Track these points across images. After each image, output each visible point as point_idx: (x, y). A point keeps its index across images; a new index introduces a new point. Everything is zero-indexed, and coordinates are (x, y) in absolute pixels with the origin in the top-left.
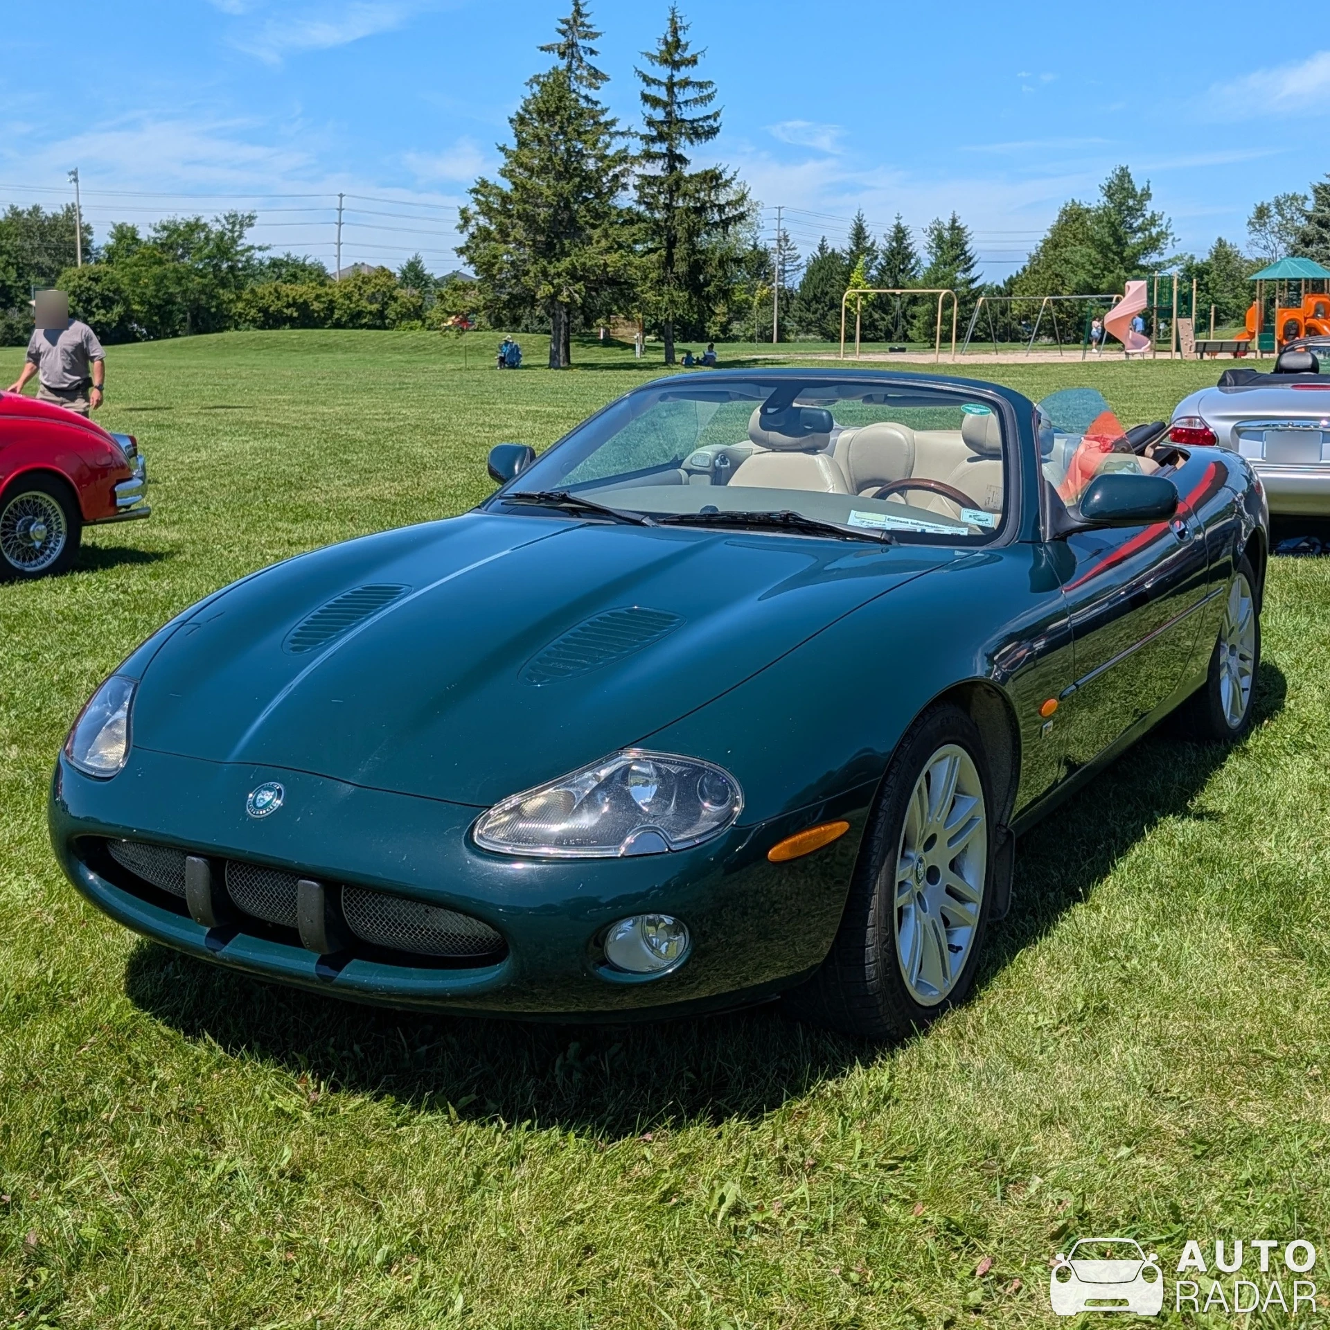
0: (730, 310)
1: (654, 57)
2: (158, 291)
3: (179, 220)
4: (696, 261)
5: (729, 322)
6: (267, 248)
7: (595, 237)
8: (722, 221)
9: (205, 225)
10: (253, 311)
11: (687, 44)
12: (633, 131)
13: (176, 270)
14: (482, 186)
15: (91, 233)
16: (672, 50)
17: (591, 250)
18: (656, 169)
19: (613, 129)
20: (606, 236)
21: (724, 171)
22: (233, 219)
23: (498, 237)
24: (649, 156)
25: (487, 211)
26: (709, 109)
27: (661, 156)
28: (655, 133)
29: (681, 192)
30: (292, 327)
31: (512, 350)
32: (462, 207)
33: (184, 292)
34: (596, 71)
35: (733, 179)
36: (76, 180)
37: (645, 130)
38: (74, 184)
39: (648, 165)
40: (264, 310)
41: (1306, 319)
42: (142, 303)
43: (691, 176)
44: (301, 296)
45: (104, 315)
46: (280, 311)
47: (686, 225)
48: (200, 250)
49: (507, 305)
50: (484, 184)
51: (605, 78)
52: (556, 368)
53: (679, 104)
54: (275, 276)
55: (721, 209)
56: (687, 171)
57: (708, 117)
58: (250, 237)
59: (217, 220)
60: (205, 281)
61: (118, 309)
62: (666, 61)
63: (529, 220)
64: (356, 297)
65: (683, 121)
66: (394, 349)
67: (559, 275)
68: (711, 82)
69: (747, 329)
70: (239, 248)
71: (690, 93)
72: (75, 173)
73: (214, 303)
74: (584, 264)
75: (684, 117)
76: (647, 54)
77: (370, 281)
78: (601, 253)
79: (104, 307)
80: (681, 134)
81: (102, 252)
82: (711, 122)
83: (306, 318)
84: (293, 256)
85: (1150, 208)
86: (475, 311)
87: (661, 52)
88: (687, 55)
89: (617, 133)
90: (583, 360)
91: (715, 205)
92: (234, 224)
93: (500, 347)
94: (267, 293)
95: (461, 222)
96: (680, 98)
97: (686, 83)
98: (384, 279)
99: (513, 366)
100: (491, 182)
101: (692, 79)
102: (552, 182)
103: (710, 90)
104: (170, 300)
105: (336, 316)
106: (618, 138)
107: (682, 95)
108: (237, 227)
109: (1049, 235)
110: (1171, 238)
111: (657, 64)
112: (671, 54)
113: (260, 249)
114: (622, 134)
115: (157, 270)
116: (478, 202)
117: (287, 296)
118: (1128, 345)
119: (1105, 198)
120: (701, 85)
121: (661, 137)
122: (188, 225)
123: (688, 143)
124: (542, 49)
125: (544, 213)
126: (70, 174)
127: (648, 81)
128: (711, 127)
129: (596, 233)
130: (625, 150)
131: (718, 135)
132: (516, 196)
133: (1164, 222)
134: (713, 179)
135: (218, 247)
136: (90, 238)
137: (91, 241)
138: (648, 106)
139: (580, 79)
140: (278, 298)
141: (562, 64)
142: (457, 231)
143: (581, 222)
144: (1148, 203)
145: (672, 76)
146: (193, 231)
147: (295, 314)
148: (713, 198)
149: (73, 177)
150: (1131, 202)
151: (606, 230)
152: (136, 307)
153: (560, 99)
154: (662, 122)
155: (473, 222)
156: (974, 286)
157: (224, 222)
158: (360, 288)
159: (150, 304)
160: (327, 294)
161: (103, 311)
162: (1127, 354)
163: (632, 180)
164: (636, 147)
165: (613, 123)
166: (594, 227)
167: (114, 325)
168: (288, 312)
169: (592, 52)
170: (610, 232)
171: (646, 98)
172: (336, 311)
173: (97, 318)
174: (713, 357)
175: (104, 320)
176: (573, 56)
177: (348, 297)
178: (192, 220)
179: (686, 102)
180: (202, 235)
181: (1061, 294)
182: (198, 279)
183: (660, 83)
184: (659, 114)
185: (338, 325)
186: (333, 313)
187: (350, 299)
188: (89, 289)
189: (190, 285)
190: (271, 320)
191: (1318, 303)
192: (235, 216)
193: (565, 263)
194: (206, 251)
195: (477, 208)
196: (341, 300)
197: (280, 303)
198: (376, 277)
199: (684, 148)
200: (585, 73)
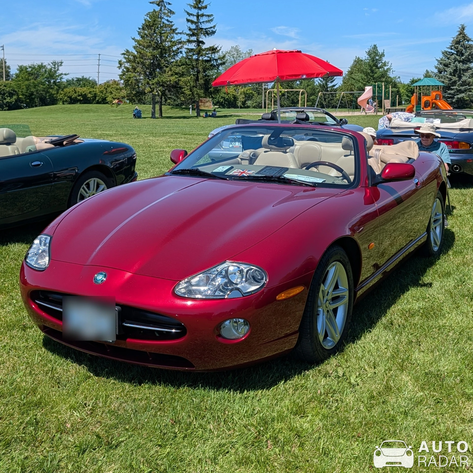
0: (245, 96)
1: (191, 6)
2: (27, 90)
3: (35, 64)
4: (206, 79)
5: (245, 101)
6: (68, 74)
7: (167, 71)
8: (217, 65)
9: (45, 66)
10: (66, 98)
11: (203, 1)
12: (184, 32)
13: (33, 83)
14: (127, 52)
15: (10, 69)
16: (198, 3)
17: (165, 75)
18: (193, 46)
19: (177, 32)
20: (171, 70)
21: (218, 47)
22: (54, 63)
23: (132, 71)
24: (189, 41)
25: (129, 61)
26: (212, 24)
27: (194, 41)
28: (191, 33)
29: (201, 54)
30: (80, 104)
31: (138, 112)
32: (119, 60)
33: (37, 91)
34: (171, 11)
35: (220, 50)
36: (3, 49)
37: (189, 32)
38: (2, 51)
39: (189, 45)
40: (70, 97)
41: (432, 100)
42: (23, 95)
43: (205, 49)
44: (84, 92)
45: (10, 99)
46: (76, 98)
47: (202, 67)
48: (43, 75)
49: (135, 95)
50: (128, 51)
51: (173, 13)
52: (154, 118)
53: (201, 23)
54: (78, 84)
55: (216, 60)
56: (204, 47)
57: (211, 27)
58: (61, 70)
59: (49, 64)
60: (44, 87)
61: (15, 97)
62: (195, 7)
63: (143, 64)
64: (105, 92)
65: (202, 29)
66: (112, 111)
67: (153, 84)
68: (212, 15)
69: (253, 104)
70: (57, 74)
71: (205, 19)
72: (3, 47)
73: (48, 95)
74: (163, 80)
75: (202, 27)
76: (189, 5)
77: (110, 86)
78: (168, 76)
79: (10, 97)
80: (201, 33)
81: (14, 76)
82: (213, 29)
83: (85, 100)
84: (85, 77)
85: (384, 59)
86: (123, 97)
87: (194, 4)
88: (203, 5)
89: (178, 33)
90: (167, 115)
91: (215, 59)
92: (55, 65)
93: (134, 111)
94: (71, 91)
95: (119, 65)
96: (201, 21)
97: (203, 15)
98: (115, 85)
99: (139, 117)
100: (130, 51)
101: (204, 14)
102: (151, 51)
103: (212, 18)
104: (32, 94)
105: (97, 99)
106: (179, 35)
107: (202, 19)
108: (56, 66)
109: (350, 69)
110: (391, 70)
111: (193, 9)
112: (197, 5)
113: (65, 74)
114: (180, 33)
115: (27, 83)
116: (125, 58)
117: (79, 92)
118: (366, 109)
119: (368, 56)
120: (209, 16)
121: (193, 35)
122: (39, 66)
123: (204, 37)
124: (151, 3)
125: (148, 62)
126: (1, 47)
127: (189, 14)
128: (212, 31)
129: (167, 69)
130: (180, 39)
131: (215, 34)
132: (138, 56)
133: (390, 64)
134: (213, 50)
135: (49, 74)
136: (9, 70)
137: (10, 72)
138: (190, 23)
139: (164, 14)
140: (75, 93)
141: (157, 8)
142: (118, 69)
143: (162, 65)
144: (383, 58)
145: (198, 12)
146: (40, 68)
147: (82, 99)
148: (213, 56)
149: (2, 48)
150: (377, 58)
151: (171, 68)
152: (20, 96)
153: (154, 21)
154: (194, 29)
155: (123, 66)
156: (335, 87)
157: (51, 65)
158: (106, 89)
159: (26, 95)
160: (94, 91)
161: (9, 98)
162: (366, 113)
163: (184, 50)
164: (184, 38)
165: (176, 29)
166: (167, 67)
167: (13, 103)
168: (79, 98)
169: (169, 4)
170: (172, 69)
171: (188, 21)
172: (97, 97)
173: (7, 100)
174: (215, 114)
175: (9, 101)
176: (162, 6)
177: (102, 92)
178: (40, 64)
179: (203, 22)
180: (44, 70)
181: (353, 91)
182: (42, 86)
183: (194, 15)
184: (193, 26)
185: (98, 103)
186: (96, 98)
187: (102, 93)
188: (4, 90)
189: (39, 88)
190: (73, 101)
191: (436, 94)
192: (55, 62)
193: (156, 80)
194: (45, 76)
195: (125, 61)
196: (99, 94)
197: (76, 95)
198: (112, 85)
199: (202, 38)
200: (166, 12)
